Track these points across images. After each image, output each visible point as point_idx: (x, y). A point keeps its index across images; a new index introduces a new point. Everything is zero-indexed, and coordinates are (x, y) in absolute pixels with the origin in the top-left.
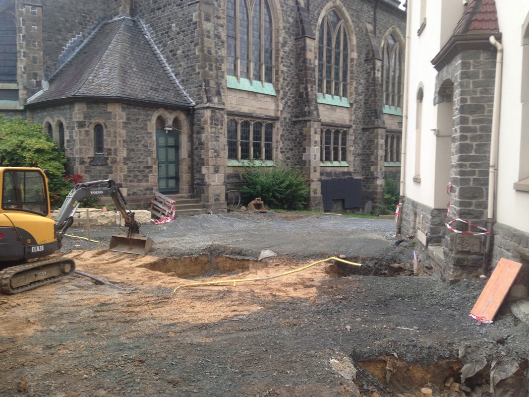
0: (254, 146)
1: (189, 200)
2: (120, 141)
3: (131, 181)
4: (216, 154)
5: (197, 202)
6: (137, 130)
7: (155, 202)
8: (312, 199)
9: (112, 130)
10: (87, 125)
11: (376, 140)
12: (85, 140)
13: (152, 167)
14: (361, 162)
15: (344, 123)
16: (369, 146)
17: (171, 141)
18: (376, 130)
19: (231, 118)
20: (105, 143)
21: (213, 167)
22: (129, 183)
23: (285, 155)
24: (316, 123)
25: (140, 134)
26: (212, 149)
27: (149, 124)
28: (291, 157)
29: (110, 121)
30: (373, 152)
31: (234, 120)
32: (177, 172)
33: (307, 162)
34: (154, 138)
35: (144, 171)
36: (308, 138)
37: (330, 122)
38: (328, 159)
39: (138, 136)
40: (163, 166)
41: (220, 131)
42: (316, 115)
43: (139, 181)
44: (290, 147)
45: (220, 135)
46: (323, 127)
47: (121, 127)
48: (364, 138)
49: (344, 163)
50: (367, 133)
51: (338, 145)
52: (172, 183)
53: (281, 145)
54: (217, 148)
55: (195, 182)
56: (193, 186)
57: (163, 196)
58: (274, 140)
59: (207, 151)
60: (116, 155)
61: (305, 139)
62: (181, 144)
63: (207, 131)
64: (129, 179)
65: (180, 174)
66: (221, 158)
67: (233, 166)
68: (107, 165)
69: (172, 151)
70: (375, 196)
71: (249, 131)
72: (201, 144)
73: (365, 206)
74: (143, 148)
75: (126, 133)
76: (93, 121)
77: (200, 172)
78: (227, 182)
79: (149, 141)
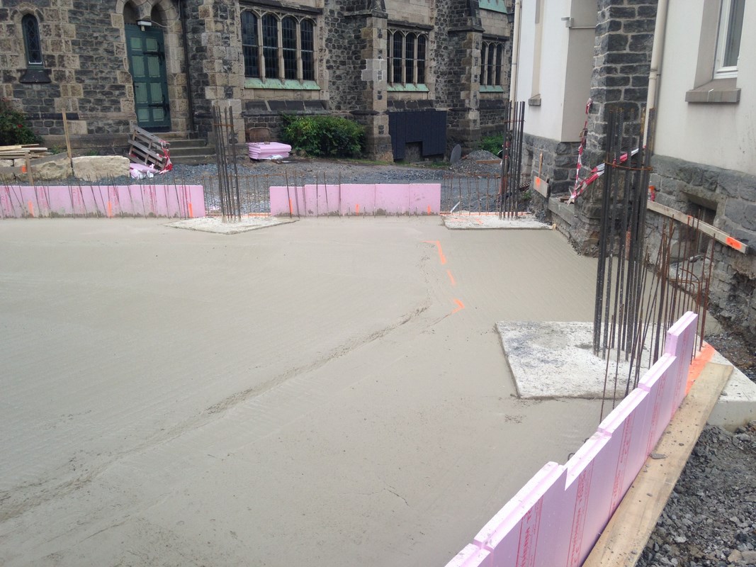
0: (285, 58)
1: (189, 140)
2: (66, 42)
3: (92, 110)
4: (225, 67)
5: (201, 144)
6: (94, 24)
7: (136, 144)
8: (376, 141)
9: (52, 24)
10: (10, 15)
11: (468, 51)
12: (8, 40)
13: (124, 87)
14: (446, 86)
15: (421, 23)
16: (459, 60)
17: (152, 45)
18: (468, 35)
19: (246, 7)
20: (42, 46)
21: (223, 88)
22: (88, 113)
23: (334, 72)
24: (380, 20)
25: (100, 31)
26: (219, 58)
27: (112, 14)
28: (342, 76)
29: (48, 8)
30: (464, 69)
31: (251, 12)
32: (165, 96)
33: (368, 84)
34: (123, 38)
35: (112, 93)
36: (368, 45)
37: (401, 19)
38: (398, 80)
39: (95, 35)
40: (142, 86)
41: (231, 29)
42: (380, 7)
43: (105, 109)
44: (342, 59)
45: (231, 35)
46: (390, 28)
47: (67, 19)
48: (451, 48)
49: (422, 87)
50: (456, 39)
51: (413, 58)
52: (158, 114)
53: (327, 56)
54: (227, 57)
55: (196, 113)
56: (193, 120)
57: (148, 135)
58: (316, 47)
59: (212, 62)
60: (63, 66)
61: (364, 47)
62: (168, 50)
63: (210, 29)
64: (88, 106)
65: (170, 100)
66: (234, 73)
67: (255, 89)
68: (49, 82)
69: (154, 62)
70: (466, 137)
71: (276, 31)
72: (201, 50)
73: (451, 152)
74: (105, 55)
75: (77, 30)
76: (18, 8)
77: (202, 96)
78: (247, 113)
79: (115, 44)
